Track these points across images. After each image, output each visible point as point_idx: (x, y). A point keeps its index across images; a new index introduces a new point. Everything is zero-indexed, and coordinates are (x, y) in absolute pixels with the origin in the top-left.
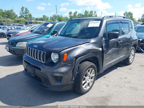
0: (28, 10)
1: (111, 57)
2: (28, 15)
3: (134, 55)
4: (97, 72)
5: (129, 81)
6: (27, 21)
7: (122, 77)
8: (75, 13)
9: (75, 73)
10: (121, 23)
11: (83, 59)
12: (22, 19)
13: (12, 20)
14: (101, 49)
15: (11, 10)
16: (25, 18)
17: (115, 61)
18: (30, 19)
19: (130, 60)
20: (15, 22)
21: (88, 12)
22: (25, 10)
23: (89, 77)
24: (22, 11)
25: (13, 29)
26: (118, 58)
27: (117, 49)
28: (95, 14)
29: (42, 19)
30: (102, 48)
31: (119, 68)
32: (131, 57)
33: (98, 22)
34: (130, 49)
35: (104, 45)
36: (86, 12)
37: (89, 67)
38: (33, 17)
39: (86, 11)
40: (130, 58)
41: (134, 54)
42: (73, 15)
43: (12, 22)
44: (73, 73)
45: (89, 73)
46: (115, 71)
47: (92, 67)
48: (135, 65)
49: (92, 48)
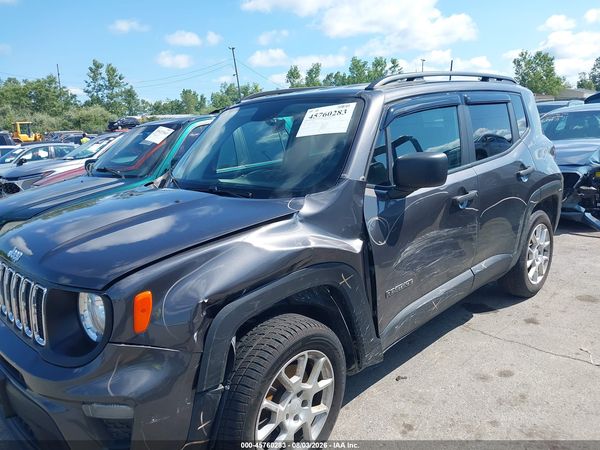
0: (119, 73)
1: (421, 275)
2: (117, 95)
3: (548, 251)
4: (349, 364)
5: (522, 390)
6: (115, 118)
7: (486, 370)
8: (312, 71)
9: (207, 391)
10: (468, 103)
11: (258, 308)
12: (97, 110)
13: (53, 120)
14: (356, 245)
15: (49, 77)
16: (108, 107)
17: (447, 294)
18: (131, 110)
19: (530, 274)
20: (65, 127)
21: (366, 63)
22: (104, 75)
23: (298, 401)
24: (95, 79)
25: (42, 159)
26: (467, 275)
27: (453, 231)
28: (397, 69)
29: (176, 108)
30: (365, 236)
31: (476, 317)
32: (535, 261)
33: (343, 109)
34: (521, 222)
35: (372, 221)
36: (356, 66)
37: (289, 349)
38: (143, 102)
39: (354, 59)
40: (529, 263)
41: (548, 243)
42: (304, 81)
43: (53, 126)
44: (199, 395)
45: (295, 379)
46: (455, 337)
47: (307, 343)
48: (555, 294)
49: (303, 247)
